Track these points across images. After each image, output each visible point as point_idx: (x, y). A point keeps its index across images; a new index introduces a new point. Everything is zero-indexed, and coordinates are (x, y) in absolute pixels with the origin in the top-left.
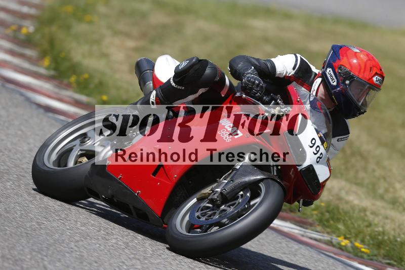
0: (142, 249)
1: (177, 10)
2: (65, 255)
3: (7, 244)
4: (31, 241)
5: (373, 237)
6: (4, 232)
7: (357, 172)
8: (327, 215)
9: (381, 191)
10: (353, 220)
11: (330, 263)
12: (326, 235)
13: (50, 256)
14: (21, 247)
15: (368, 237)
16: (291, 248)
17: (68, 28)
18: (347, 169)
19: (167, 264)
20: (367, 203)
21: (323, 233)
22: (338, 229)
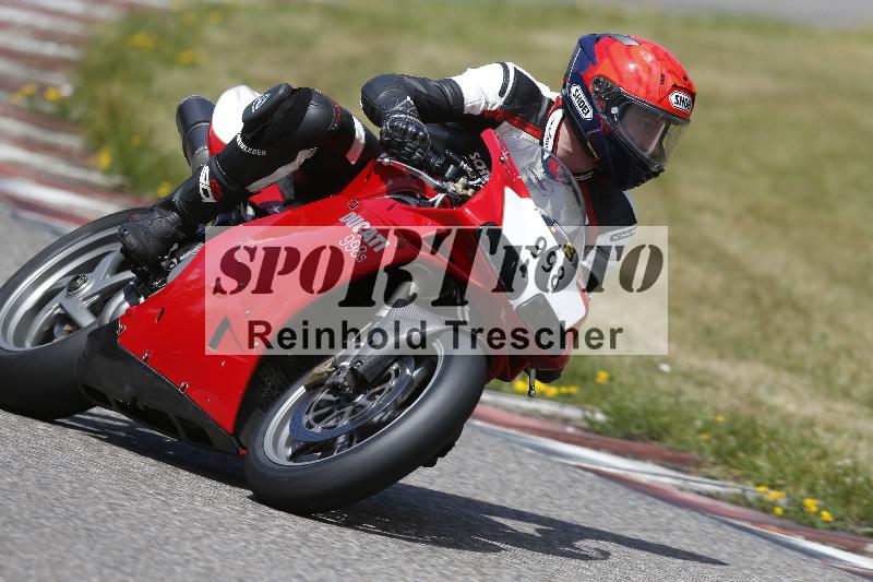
0: (338, 545)
1: (377, 25)
2: (173, 569)
3: (46, 556)
4: (99, 546)
5: (833, 481)
6: (38, 531)
7: (789, 342)
8: (732, 441)
9: (843, 380)
10: (787, 447)
11: (745, 543)
12: (731, 483)
13: (142, 575)
14: (78, 561)
15: (822, 482)
16: (659, 517)
17: (147, 80)
18: (766, 338)
19: (393, 571)
20: (814, 408)
21: (725, 479)
22: (757, 469)
